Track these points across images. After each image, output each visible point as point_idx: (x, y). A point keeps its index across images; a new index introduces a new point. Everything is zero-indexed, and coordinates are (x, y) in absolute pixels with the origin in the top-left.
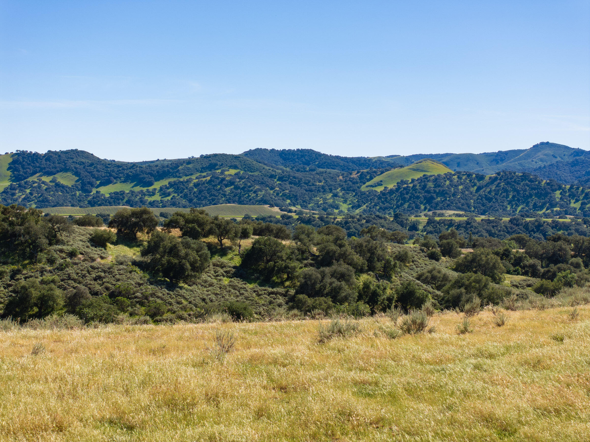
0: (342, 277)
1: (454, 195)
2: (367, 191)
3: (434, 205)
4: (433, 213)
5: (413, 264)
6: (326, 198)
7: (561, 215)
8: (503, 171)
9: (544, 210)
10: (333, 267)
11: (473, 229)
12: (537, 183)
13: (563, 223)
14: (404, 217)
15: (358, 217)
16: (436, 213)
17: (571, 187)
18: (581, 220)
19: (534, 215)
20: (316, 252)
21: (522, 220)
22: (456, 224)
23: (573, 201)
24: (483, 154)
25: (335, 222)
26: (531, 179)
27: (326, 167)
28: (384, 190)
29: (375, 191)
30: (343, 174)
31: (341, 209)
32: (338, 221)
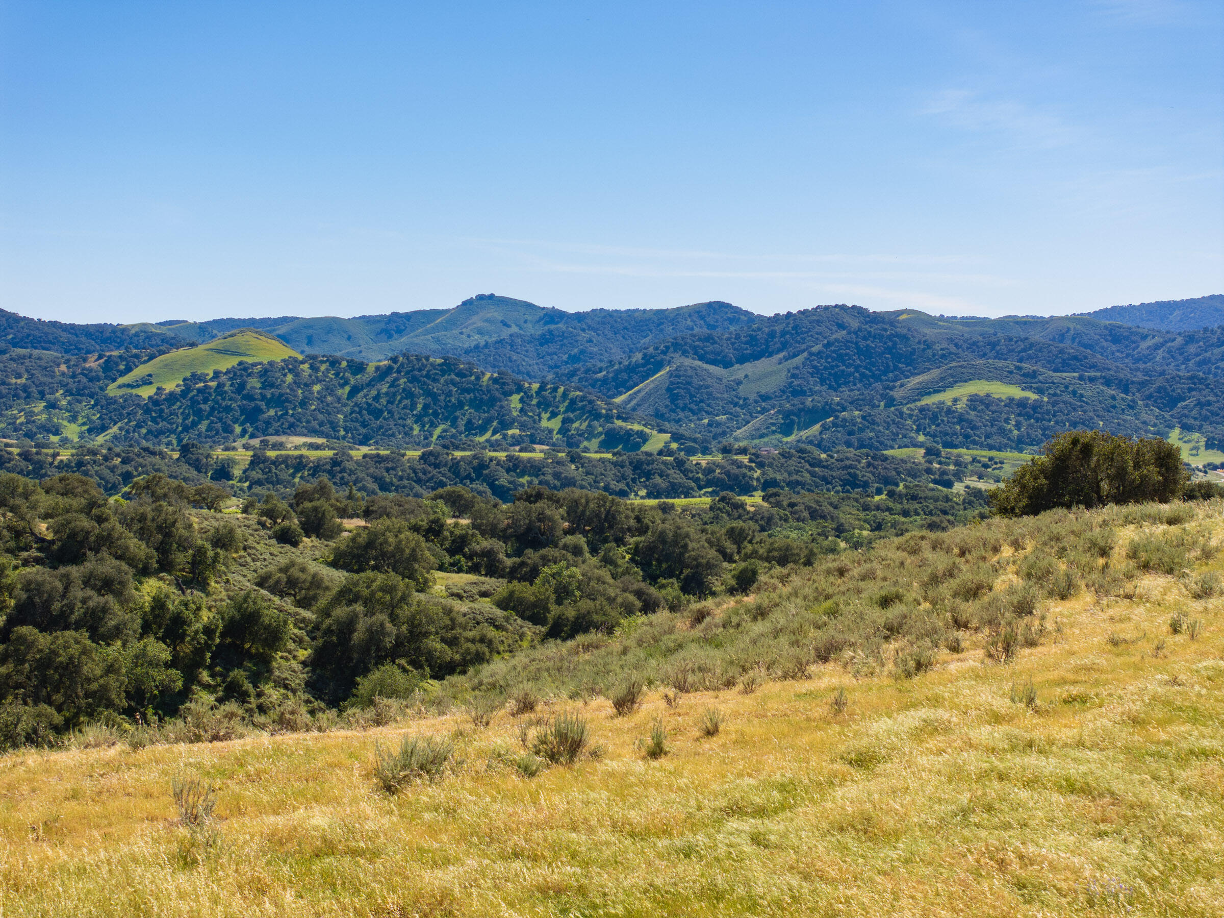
0: (107, 585)
1: (303, 403)
2: (121, 397)
3: (261, 425)
4: (262, 442)
5: (245, 554)
6: (32, 412)
7: (523, 445)
8: (404, 355)
9: (488, 435)
10: (87, 564)
11: (345, 475)
12: (473, 378)
13: (530, 460)
14: (201, 451)
15: (104, 451)
16: (267, 441)
17: (542, 388)
18: (564, 454)
19: (469, 445)
20: (46, 533)
21: (445, 456)
22: (311, 465)
23: (545, 416)
24: (361, 318)
25: (56, 463)
26: (461, 370)
27: (30, 345)
28: (156, 394)
29: (138, 396)
30: (67, 362)
31: (64, 435)
32: (62, 461)
